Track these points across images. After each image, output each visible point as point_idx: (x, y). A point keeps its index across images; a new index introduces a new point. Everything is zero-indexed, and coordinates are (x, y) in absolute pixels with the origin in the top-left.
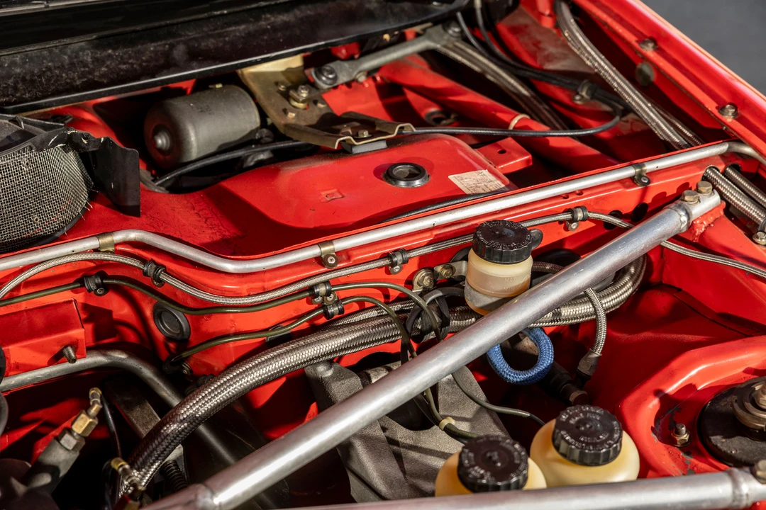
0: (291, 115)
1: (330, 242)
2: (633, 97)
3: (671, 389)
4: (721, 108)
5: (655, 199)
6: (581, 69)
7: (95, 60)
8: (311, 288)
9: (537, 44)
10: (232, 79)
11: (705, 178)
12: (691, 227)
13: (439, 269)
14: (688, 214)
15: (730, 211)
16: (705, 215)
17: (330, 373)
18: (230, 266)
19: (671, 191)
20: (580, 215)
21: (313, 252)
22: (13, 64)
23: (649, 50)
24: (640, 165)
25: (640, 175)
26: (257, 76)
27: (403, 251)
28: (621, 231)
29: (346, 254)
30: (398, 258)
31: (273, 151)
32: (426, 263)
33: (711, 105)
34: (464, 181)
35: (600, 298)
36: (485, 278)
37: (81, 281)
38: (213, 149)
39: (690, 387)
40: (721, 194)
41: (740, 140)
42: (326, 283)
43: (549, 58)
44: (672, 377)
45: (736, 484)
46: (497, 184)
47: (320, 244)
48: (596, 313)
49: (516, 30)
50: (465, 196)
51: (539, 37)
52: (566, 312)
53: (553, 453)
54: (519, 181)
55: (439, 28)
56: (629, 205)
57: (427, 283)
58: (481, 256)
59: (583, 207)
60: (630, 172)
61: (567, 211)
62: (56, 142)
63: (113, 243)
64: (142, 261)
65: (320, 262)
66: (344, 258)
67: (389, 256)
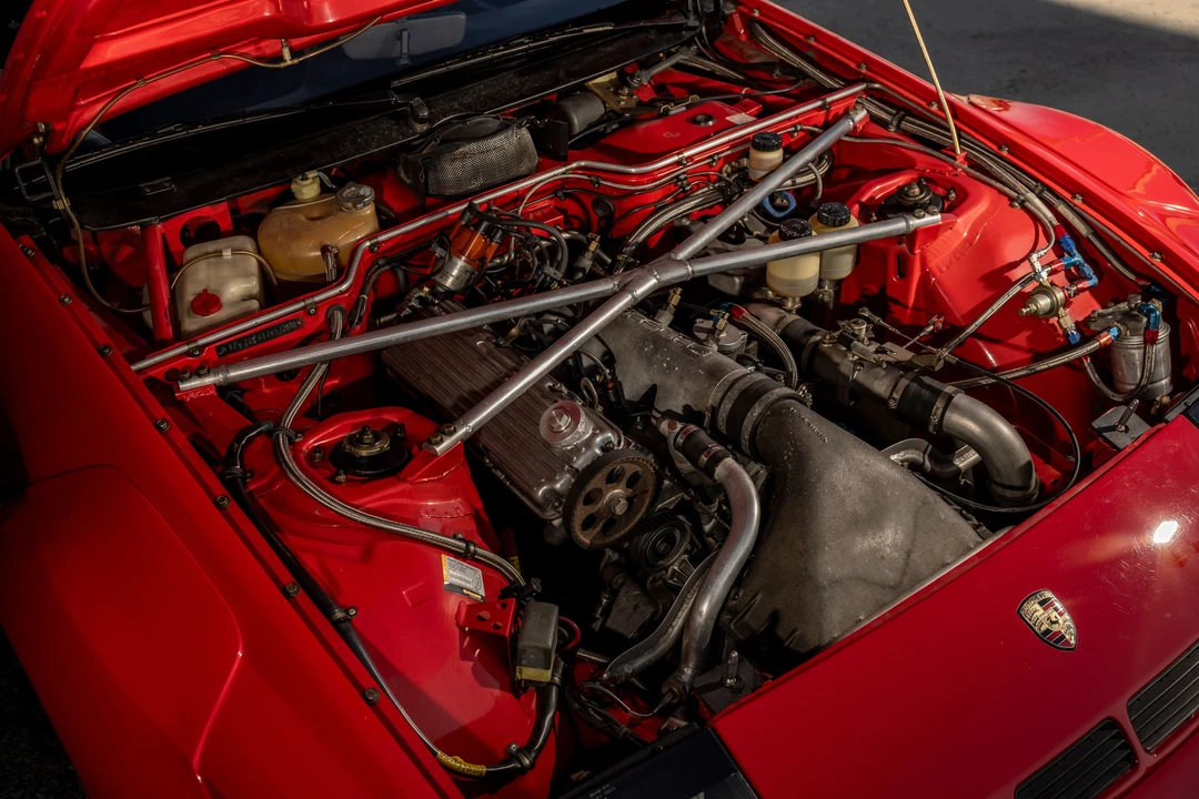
0: (623, 103)
1: (682, 153)
2: (809, 69)
3: (864, 199)
4: (859, 66)
5: (833, 117)
6: (770, 60)
7: (521, 83)
8: (677, 177)
9: (741, 50)
10: (583, 88)
11: (857, 102)
12: (855, 127)
13: (734, 163)
14: (853, 121)
16: (861, 121)
17: (688, 223)
18: (633, 170)
19: (841, 112)
20: (799, 128)
21: (675, 158)
22: (481, 90)
23: (812, 41)
24: (824, 99)
25: (824, 105)
26: (597, 85)
27: (718, 154)
28: (819, 134)
29: (690, 158)
30: (714, 159)
31: (619, 123)
32: (727, 160)
33: (853, 65)
34: (734, 119)
35: (816, 170)
36: (761, 161)
37: (555, 193)
38: (585, 127)
39: (872, 198)
40: (867, 109)
41: (872, 81)
42: (684, 173)
43: (750, 57)
44: (863, 194)
45: (907, 221)
46: (751, 119)
47: (678, 154)
48: (816, 178)
49: (727, 44)
50: (736, 125)
51: (741, 46)
52: (799, 180)
53: (820, 225)
54: (761, 116)
55: (685, 47)
56: (821, 121)
57: (729, 170)
59: (800, 123)
60: (819, 103)
61: (791, 126)
62: (527, 123)
63: (571, 169)
64: (589, 176)
65: (679, 163)
66: (690, 160)
67: (710, 157)
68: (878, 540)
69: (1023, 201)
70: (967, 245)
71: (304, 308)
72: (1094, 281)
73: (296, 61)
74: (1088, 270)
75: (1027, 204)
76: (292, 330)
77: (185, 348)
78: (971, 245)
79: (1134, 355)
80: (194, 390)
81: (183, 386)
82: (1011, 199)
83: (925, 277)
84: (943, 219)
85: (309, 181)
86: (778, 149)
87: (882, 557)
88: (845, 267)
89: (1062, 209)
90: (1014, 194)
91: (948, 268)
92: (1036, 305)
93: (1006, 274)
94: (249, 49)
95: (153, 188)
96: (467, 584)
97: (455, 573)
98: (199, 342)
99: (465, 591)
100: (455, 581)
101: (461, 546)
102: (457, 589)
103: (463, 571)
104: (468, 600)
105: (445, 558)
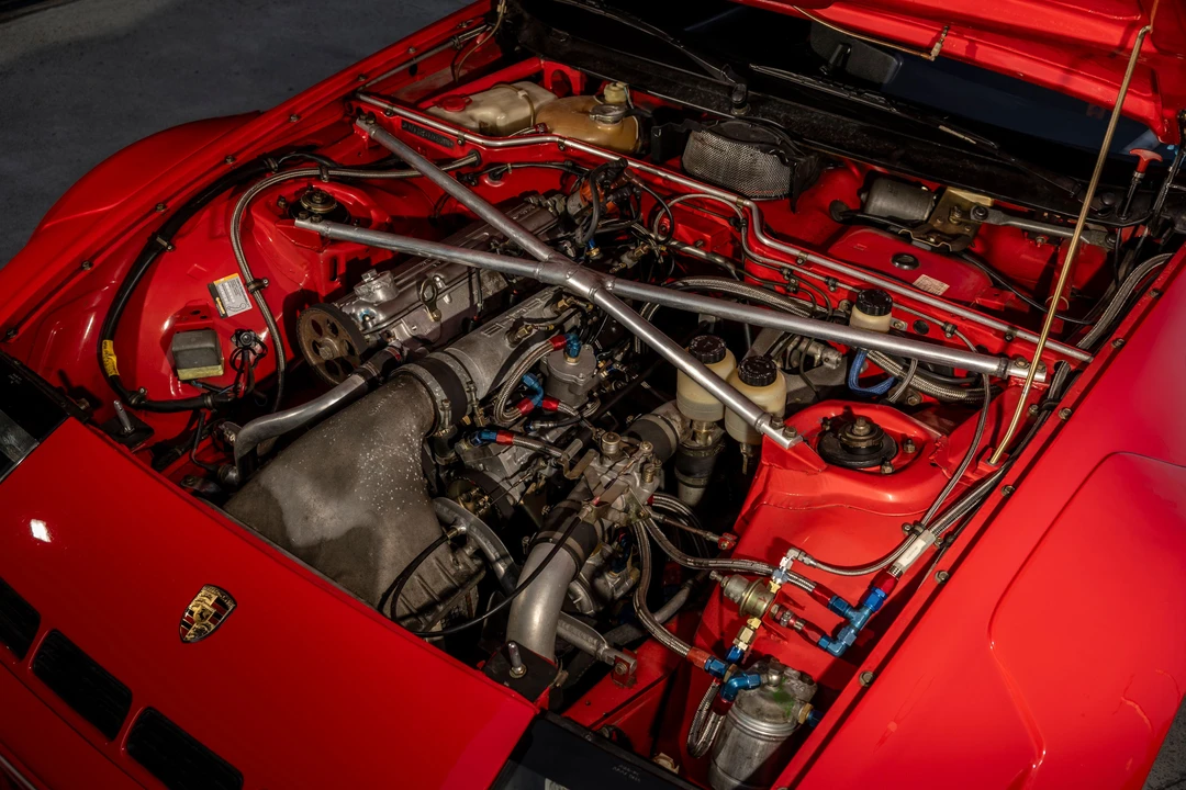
0: (938, 222)
1: (808, 253)
8: (781, 268)
20: (950, 328)
21: (795, 252)
24: (1015, 330)
26: (951, 195)
27: (836, 280)
30: (831, 282)
32: (851, 296)
34: (924, 280)
35: (916, 373)
42: (790, 270)
47: (802, 252)
61: (945, 322)
63: (742, 204)
65: (795, 259)
66: (808, 264)
67: (828, 278)
68: (317, 505)
76: (446, 146)
77: (386, 106)
80: (361, 129)
81: (360, 124)
84: (792, 448)
87: (307, 518)
91: (775, 505)
96: (226, 300)
97: (228, 287)
98: (395, 109)
99: (217, 299)
100: (221, 289)
101: (249, 279)
102: (214, 293)
103: (236, 293)
104: (211, 304)
105: (236, 276)
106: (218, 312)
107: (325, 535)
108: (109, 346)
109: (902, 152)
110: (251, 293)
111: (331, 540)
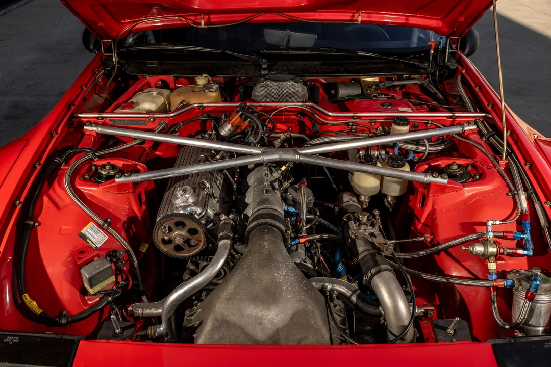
0: (369, 92)
1: (356, 113)
4: (488, 105)
5: (457, 124)
8: (348, 123)
11: (474, 121)
12: (464, 132)
13: (386, 127)
14: (463, 129)
15: (480, 132)
16: (470, 130)
18: (331, 114)
20: (430, 122)
22: (300, 65)
23: (476, 88)
24: (454, 114)
25: (453, 116)
27: (375, 119)
30: (373, 121)
32: (382, 124)
33: (486, 104)
34: (402, 109)
36: (394, 129)
37: (298, 114)
40: (478, 127)
41: (490, 114)
42: (353, 122)
44: (435, 162)
45: (426, 176)
47: (354, 113)
53: (386, 163)
56: (446, 123)
57: (381, 130)
58: (396, 124)
59: (432, 121)
60: (450, 115)
61: (426, 120)
62: (301, 82)
63: (306, 105)
64: (311, 110)
65: (353, 117)
66: (359, 118)
67: (371, 120)
68: (263, 313)
69: (515, 194)
70: (463, 203)
71: (149, 117)
72: (531, 253)
73: (206, 27)
74: (530, 245)
75: (516, 196)
77: (97, 115)
78: (465, 204)
79: (520, 302)
80: (89, 131)
81: (86, 128)
82: (510, 191)
83: (433, 211)
84: (448, 183)
85: (203, 78)
86: (406, 125)
87: (261, 323)
88: (394, 190)
89: (537, 206)
90: (513, 189)
91: (447, 212)
92: (473, 248)
93: (475, 227)
94: (192, 18)
95: (151, 64)
96: (93, 239)
97: (90, 231)
98: (103, 115)
99: (88, 240)
100: (87, 234)
101: (101, 222)
102: (84, 237)
103: (96, 233)
104: (86, 244)
105: (91, 224)
106: (91, 248)
107: (278, 326)
108: (27, 297)
109: (343, 68)
110: (106, 231)
111: (283, 327)
